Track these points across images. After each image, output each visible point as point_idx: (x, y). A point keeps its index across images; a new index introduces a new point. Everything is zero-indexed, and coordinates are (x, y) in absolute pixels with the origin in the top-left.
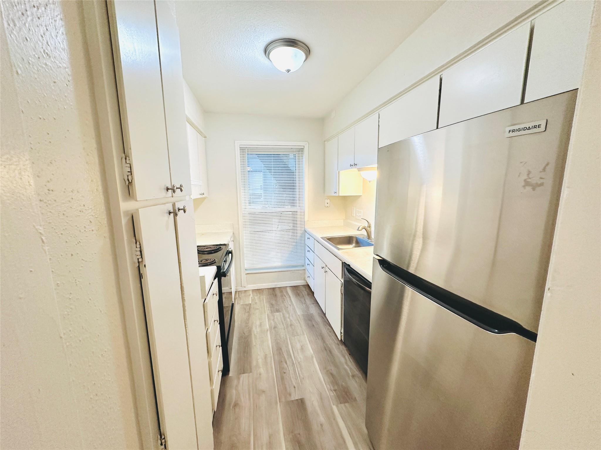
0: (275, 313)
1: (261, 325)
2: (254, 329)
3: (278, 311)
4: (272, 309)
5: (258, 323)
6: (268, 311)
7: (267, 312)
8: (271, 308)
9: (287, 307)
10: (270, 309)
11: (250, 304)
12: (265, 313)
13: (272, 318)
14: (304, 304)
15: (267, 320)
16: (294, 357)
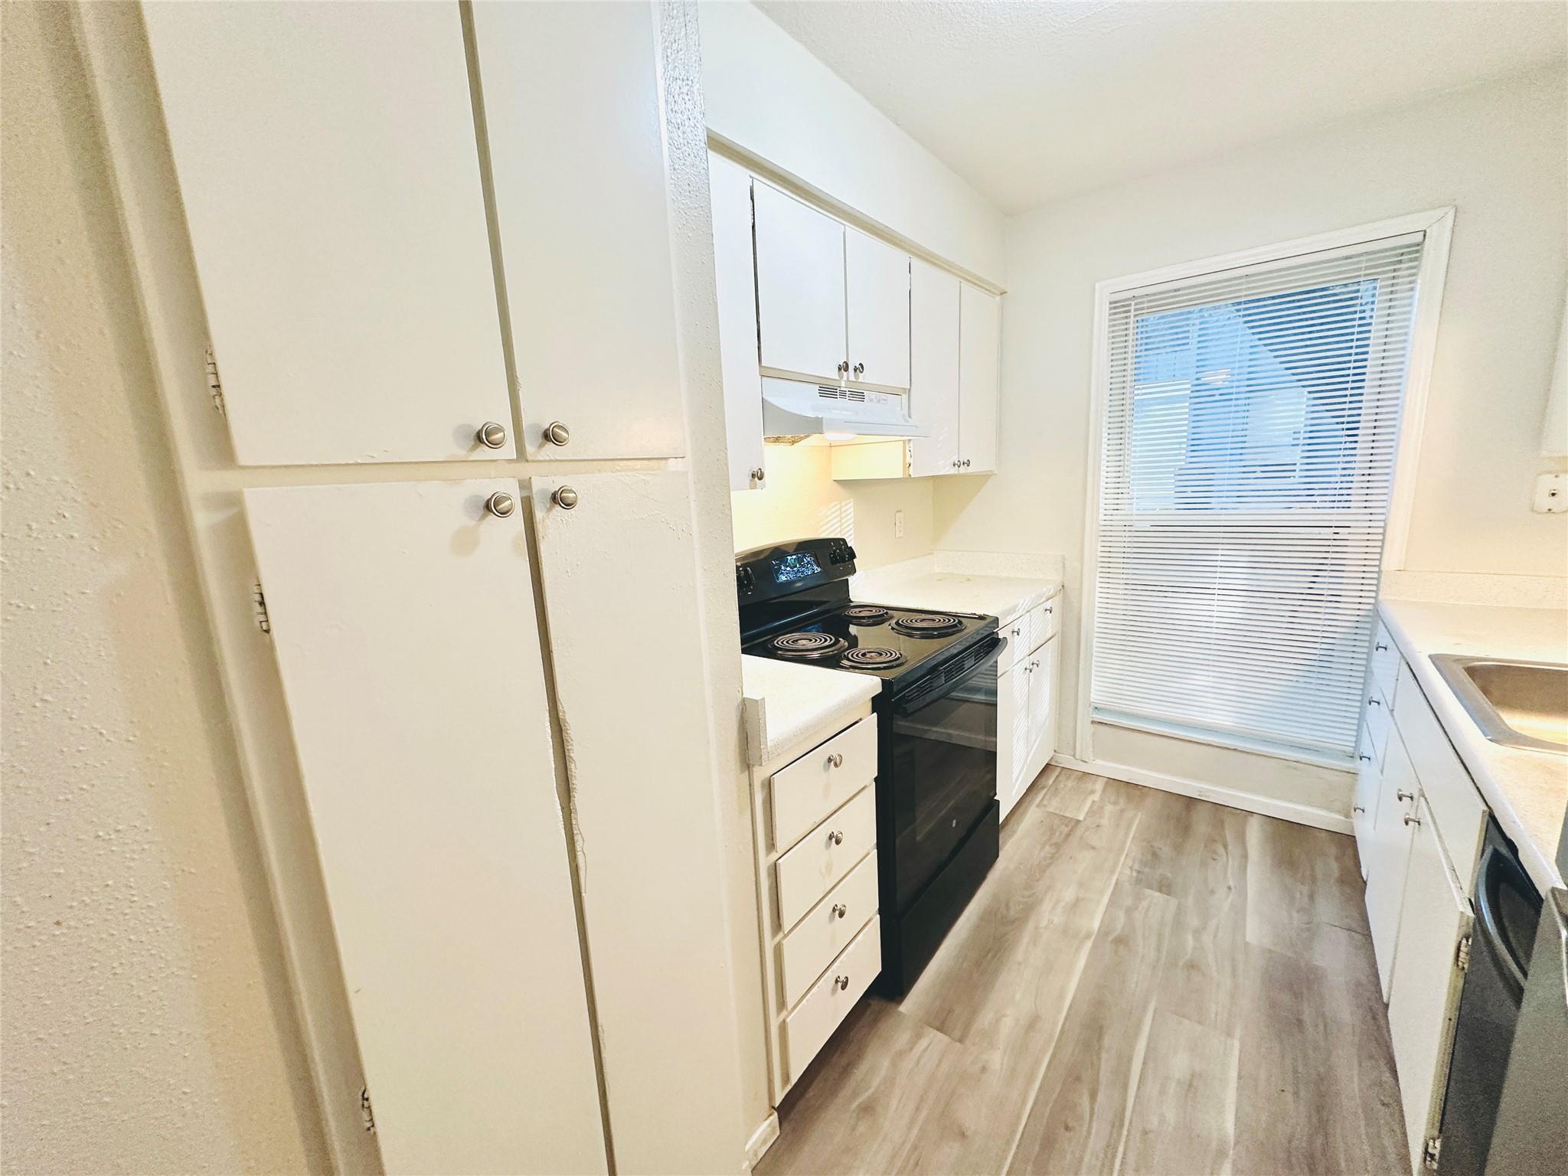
0: (1148, 892)
1: (1076, 905)
2: (1046, 906)
3: (1165, 887)
4: (1147, 870)
5: (1069, 894)
6: (1128, 872)
7: (1121, 873)
8: (1144, 864)
9: (1212, 892)
10: (1136, 867)
11: (1078, 821)
12: (1112, 872)
13: (1128, 902)
14: (1298, 911)
15: (1105, 900)
16: (1137, 1096)
